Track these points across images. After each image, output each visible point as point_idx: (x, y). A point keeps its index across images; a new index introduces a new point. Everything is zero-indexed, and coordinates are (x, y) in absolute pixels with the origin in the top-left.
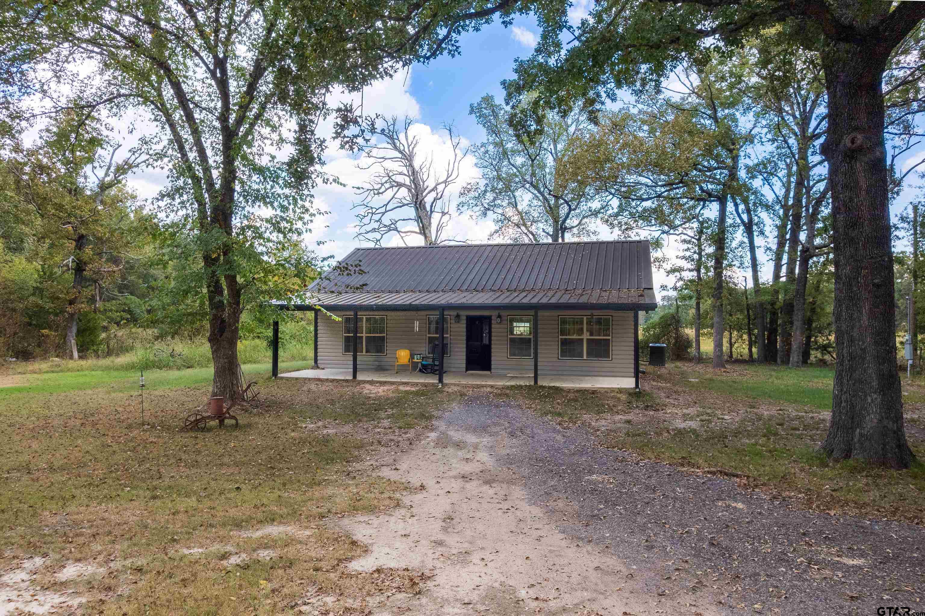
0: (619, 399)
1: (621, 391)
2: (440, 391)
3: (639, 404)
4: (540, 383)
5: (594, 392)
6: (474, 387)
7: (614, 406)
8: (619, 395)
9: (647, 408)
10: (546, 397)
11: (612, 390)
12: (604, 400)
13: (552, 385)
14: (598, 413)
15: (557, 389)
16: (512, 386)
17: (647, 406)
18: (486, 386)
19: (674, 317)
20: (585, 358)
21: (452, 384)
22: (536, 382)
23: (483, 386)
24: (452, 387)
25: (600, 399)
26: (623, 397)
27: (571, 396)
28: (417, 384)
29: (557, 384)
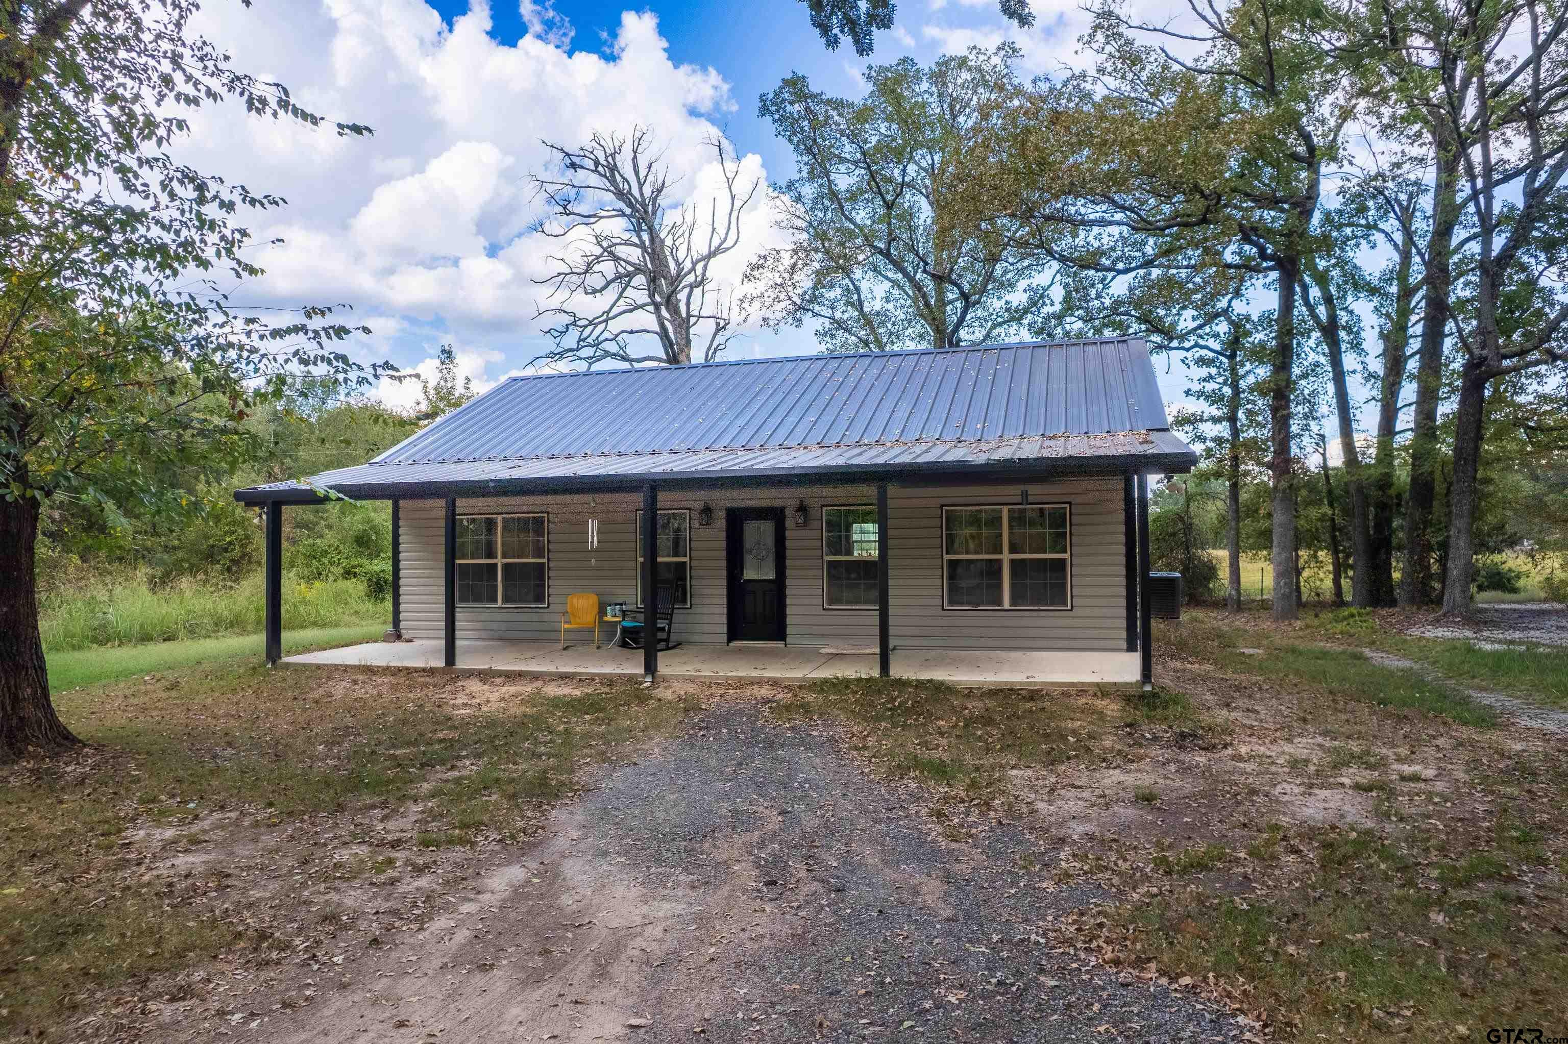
0: (1101, 715)
1: (1103, 690)
2: (642, 698)
3: (1159, 728)
4: (897, 671)
5: (1034, 694)
6: (727, 684)
7: (1091, 736)
8: (1100, 703)
9: (1182, 741)
10: (908, 712)
11: (1081, 689)
12: (1062, 718)
13: (925, 676)
14: (1052, 760)
15: (940, 689)
16: (825, 681)
17: (1183, 736)
18: (759, 682)
19: (1181, 519)
20: (1007, 604)
21: (677, 678)
22: (885, 667)
23: (753, 682)
24: (676, 685)
25: (1052, 716)
26: (1112, 708)
27: (975, 706)
28: (591, 678)
29: (940, 675)
